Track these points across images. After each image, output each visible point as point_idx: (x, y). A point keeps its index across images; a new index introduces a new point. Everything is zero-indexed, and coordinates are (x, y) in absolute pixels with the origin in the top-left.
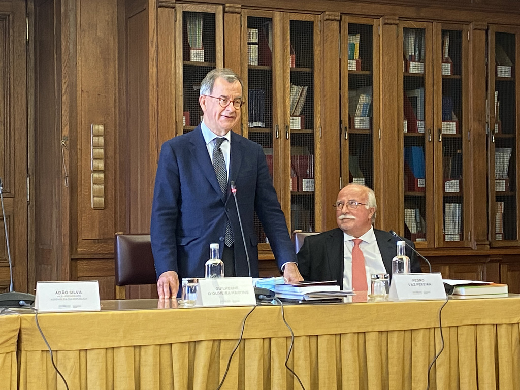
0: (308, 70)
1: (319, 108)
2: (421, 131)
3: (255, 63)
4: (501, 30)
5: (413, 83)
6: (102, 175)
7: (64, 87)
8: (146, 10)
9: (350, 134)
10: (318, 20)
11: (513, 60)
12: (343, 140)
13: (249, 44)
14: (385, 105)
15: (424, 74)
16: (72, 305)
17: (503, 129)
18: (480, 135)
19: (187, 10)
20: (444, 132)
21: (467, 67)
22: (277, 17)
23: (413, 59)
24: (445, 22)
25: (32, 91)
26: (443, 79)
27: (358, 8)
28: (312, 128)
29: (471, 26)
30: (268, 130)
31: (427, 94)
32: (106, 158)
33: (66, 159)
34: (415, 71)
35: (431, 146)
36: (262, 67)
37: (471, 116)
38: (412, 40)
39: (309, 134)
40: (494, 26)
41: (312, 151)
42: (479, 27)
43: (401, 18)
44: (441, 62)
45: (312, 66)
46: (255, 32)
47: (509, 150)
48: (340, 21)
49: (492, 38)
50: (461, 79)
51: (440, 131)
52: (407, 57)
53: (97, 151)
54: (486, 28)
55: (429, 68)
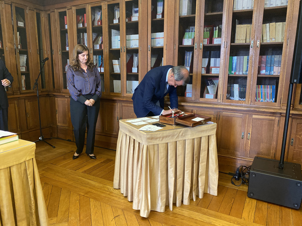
4: (17, 5)
17: (22, 47)
18: (12, 49)
21: (3, 19)
29: (4, 2)
37: (7, 41)
40: (14, 4)
42: (7, 3)
47: (26, 56)
49: (14, 9)
54: (11, 4)
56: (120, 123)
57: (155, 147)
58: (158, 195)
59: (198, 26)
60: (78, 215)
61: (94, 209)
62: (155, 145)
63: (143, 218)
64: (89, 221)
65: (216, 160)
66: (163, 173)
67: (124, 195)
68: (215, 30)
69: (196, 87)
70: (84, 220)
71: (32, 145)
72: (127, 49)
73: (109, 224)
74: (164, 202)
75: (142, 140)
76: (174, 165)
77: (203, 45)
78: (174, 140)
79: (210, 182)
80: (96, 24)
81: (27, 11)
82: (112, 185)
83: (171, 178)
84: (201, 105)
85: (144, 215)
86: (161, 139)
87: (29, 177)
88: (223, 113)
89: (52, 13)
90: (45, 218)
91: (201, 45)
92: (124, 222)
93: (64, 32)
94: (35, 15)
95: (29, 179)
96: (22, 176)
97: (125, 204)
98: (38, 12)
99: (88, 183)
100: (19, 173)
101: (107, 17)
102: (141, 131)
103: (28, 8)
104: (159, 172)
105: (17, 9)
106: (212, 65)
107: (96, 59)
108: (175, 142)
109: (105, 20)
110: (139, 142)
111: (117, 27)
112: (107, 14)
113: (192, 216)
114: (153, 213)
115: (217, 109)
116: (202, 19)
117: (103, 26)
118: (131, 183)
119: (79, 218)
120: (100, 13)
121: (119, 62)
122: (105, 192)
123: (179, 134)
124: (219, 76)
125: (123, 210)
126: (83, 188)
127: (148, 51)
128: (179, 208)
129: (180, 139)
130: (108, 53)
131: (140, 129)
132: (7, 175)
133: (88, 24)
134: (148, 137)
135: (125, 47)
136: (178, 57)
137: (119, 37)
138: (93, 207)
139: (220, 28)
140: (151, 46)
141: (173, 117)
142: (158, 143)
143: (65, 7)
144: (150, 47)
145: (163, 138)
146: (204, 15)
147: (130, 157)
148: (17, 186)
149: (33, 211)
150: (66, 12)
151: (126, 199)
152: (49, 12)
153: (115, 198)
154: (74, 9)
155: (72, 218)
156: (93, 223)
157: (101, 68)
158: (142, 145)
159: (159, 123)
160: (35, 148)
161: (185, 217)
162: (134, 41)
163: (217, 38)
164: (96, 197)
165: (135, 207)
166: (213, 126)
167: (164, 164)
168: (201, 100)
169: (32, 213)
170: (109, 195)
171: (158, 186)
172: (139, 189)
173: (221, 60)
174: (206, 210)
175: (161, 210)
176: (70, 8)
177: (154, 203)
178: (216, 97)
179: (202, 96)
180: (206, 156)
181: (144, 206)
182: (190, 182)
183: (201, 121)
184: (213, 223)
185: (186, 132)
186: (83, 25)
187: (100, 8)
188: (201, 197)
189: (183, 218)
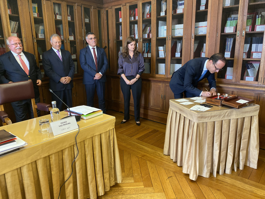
0: (16, 15)
4: (85, 7)
5: (58, 23)
9: (37, 40)
11: (90, 18)
12: (34, 42)
14: (49, 30)
15: (62, 20)
18: (81, 41)
20: (70, 39)
21: (76, 18)
23: (58, 14)
24: (67, 2)
26: (68, 22)
29: (76, 4)
31: (63, 27)
34: (59, 19)
35: (66, 44)
37: (78, 34)
38: (57, 7)
40: (83, 5)
42: (79, 5)
44: (67, 15)
45: (18, 14)
50: (74, 22)
51: (69, 39)
52: (56, 13)
54: (81, 5)
55: (63, 18)
56: (171, 102)
57: (204, 125)
58: (205, 164)
59: (241, 15)
60: (140, 172)
61: (151, 169)
62: (204, 123)
63: (192, 181)
64: (149, 179)
65: (258, 138)
66: (210, 146)
67: (174, 161)
68: (259, 17)
69: (237, 70)
70: (145, 177)
71: (113, 119)
72: (172, 37)
73: (165, 183)
74: (210, 169)
75: (193, 118)
76: (219, 140)
77: (246, 32)
78: (221, 119)
79: (250, 156)
80: (145, 17)
81: (92, 10)
82: (163, 152)
83: (216, 150)
84: (242, 87)
85: (193, 178)
86: (209, 118)
87: (111, 141)
88: (264, 95)
89: (110, 9)
90: (120, 172)
91: (244, 32)
92: (177, 182)
93: (118, 25)
94: (97, 12)
95: (111, 143)
96: (107, 141)
97: (175, 168)
98: (99, 9)
99: (143, 149)
100: (106, 138)
101: (155, 10)
102: (192, 111)
103: (93, 7)
104: (207, 145)
105: (85, 9)
106: (253, 49)
107: (144, 46)
108: (221, 121)
109: (154, 13)
110: (189, 120)
111: (164, 19)
112: (155, 8)
113: (234, 183)
114: (200, 177)
115: (257, 91)
116: (245, 9)
117: (152, 18)
118: (181, 152)
119: (141, 175)
120: (148, 8)
121: (163, 48)
122: (157, 156)
123: (226, 114)
124: (261, 61)
125: (174, 172)
126: (140, 152)
127: (192, 39)
128: (223, 176)
129: (226, 118)
130: (155, 41)
131: (191, 109)
132: (99, 139)
133: (139, 17)
134: (198, 116)
135: (171, 36)
136: (220, 43)
137: (165, 27)
138: (150, 168)
139: (263, 15)
140: (195, 34)
141: (218, 98)
142: (206, 122)
143: (120, 5)
144: (193, 35)
145: (211, 117)
146: (248, 5)
147: (180, 131)
148: (104, 148)
149: (113, 166)
150: (120, 8)
151: (176, 164)
152: (107, 9)
153: (167, 163)
154: (128, 5)
155: (135, 175)
156: (153, 180)
157: (148, 54)
158: (193, 122)
159: (206, 104)
160: (115, 121)
161: (229, 184)
162: (179, 30)
163: (259, 25)
164: (151, 160)
165: (185, 171)
166: (256, 108)
167: (211, 139)
168: (242, 82)
169: (112, 168)
170: (161, 159)
171: (205, 156)
172: (189, 157)
173: (263, 46)
174: (247, 180)
175: (206, 175)
176: (124, 5)
177: (201, 169)
178: (257, 79)
179: (242, 78)
180: (248, 134)
181: (193, 171)
182: (232, 155)
183: (246, 103)
184: (255, 192)
185: (231, 112)
186: (135, 18)
187: (150, 3)
188: (241, 168)
189: (227, 185)
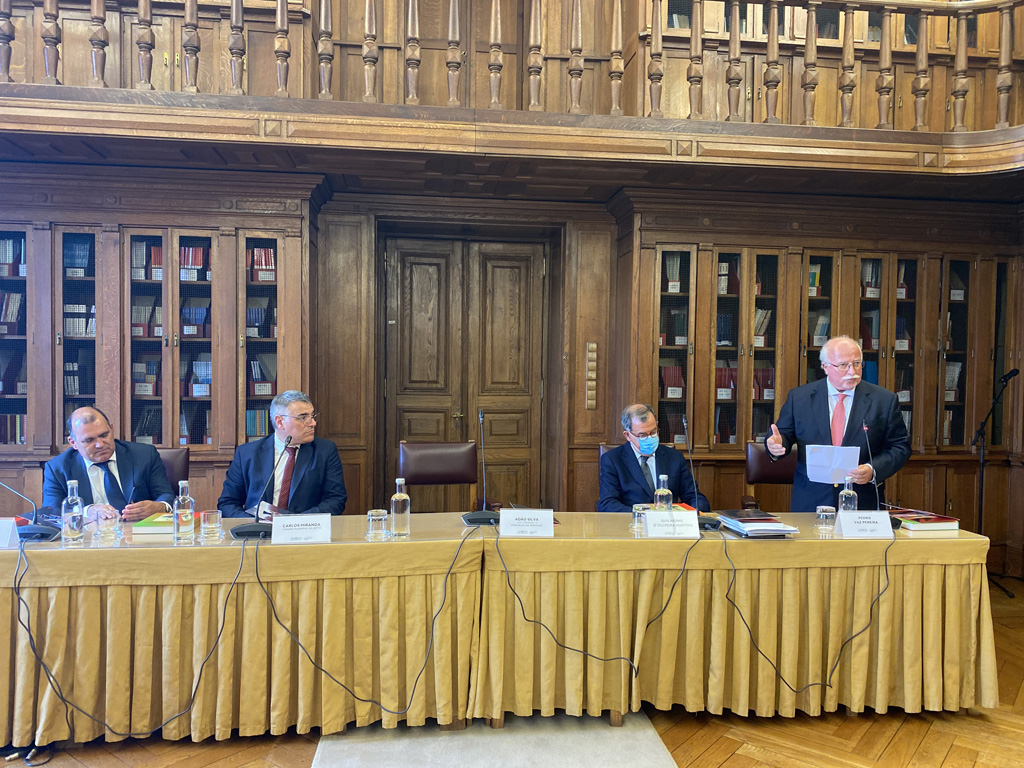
0: (770, 296)
1: (781, 330)
2: (875, 347)
3: (724, 292)
4: (956, 258)
5: (869, 306)
6: (594, 383)
7: (566, 314)
8: (631, 251)
9: (809, 352)
10: (782, 255)
11: (967, 285)
12: (802, 357)
13: (720, 275)
14: (841, 326)
15: (880, 298)
16: (529, 531)
17: (954, 346)
18: (931, 352)
19: (666, 250)
20: (897, 348)
21: (921, 292)
22: (745, 252)
23: (870, 285)
24: (901, 252)
25: (546, 314)
26: (898, 302)
27: (819, 242)
28: (774, 346)
29: (926, 256)
30: (733, 349)
31: (882, 316)
32: (598, 369)
33: (566, 370)
34: (872, 296)
35: (885, 362)
36: (730, 295)
37: (923, 335)
38: (869, 269)
39: (771, 352)
40: (949, 255)
41: (774, 365)
42: (934, 256)
43: (859, 250)
44: (896, 287)
45: (775, 293)
46: (725, 266)
47: (960, 364)
48: (802, 254)
49: (947, 265)
50: (915, 303)
51: (893, 348)
52: (864, 284)
53: (591, 364)
54: (941, 257)
55: (884, 293)
71: (984, 541)
81: (977, 267)
87: (972, 593)
94: (995, 269)
95: (972, 597)
98: (1003, 260)
100: (959, 581)
103: (979, 258)
105: (954, 263)
149: (973, 658)
160: (988, 547)
